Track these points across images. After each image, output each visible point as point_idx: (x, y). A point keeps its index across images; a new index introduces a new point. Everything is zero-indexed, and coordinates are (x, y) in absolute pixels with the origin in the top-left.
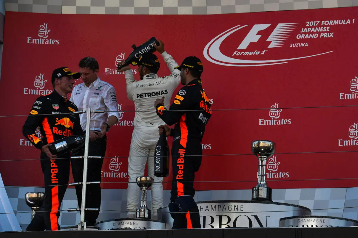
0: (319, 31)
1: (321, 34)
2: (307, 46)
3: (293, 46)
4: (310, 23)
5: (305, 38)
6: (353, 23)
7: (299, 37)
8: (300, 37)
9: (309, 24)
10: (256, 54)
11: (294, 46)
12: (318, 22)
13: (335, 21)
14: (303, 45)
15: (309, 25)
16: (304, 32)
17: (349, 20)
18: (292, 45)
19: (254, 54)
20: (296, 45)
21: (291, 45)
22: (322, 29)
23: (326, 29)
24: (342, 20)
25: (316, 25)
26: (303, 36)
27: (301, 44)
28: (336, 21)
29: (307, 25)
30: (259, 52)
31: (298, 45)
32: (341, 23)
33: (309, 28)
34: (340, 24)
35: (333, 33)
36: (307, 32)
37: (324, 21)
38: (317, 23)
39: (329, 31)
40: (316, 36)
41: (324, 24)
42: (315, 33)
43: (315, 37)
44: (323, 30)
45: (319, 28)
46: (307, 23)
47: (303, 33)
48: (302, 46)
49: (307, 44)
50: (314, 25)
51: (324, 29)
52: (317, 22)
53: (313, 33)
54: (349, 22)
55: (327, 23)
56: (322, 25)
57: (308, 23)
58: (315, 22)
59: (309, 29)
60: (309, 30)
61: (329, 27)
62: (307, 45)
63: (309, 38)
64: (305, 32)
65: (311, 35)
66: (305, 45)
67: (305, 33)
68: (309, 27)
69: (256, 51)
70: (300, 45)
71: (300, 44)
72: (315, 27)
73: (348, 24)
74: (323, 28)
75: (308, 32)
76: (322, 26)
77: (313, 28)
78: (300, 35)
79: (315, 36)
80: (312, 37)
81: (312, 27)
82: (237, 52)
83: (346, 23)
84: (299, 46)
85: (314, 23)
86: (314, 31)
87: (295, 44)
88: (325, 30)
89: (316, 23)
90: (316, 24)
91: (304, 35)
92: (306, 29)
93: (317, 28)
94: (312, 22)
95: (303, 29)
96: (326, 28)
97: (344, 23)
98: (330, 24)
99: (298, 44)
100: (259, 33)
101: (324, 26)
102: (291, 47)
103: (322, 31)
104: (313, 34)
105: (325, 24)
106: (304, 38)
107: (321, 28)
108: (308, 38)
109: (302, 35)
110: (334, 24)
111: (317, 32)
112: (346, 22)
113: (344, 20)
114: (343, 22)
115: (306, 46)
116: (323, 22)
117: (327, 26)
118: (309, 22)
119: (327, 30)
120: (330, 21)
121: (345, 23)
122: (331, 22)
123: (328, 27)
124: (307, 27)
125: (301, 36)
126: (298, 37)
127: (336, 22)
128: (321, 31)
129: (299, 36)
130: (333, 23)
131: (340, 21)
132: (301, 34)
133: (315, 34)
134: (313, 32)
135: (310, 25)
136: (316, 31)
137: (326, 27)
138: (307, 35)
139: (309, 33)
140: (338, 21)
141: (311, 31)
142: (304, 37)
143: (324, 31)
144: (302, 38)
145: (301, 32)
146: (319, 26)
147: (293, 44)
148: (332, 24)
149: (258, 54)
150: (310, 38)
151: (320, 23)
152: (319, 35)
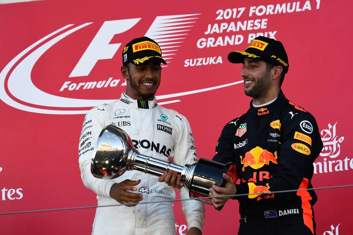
0: (244, 28)
1: (250, 35)
2: (221, 62)
3: (191, 65)
4: (224, 12)
5: (216, 45)
6: (318, 7)
7: (202, 43)
8: (204, 44)
9: (223, 16)
10: (112, 85)
11: (193, 63)
12: (242, 10)
13: (278, 6)
14: (211, 61)
15: (222, 18)
16: (212, 33)
17: (308, 3)
18: (188, 63)
19: (106, 86)
20: (197, 61)
21: (186, 62)
22: (252, 25)
23: (259, 25)
24: (294, 4)
25: (239, 16)
26: (210, 43)
27: (208, 59)
28: (281, 6)
29: (219, 18)
30: (117, 81)
31: (202, 62)
32: (291, 8)
33: (222, 24)
34: (289, 11)
35: (275, 32)
36: (218, 32)
37: (254, 8)
38: (240, 11)
39: (265, 27)
40: (239, 39)
41: (254, 14)
42: (236, 33)
43: (237, 43)
44: (254, 26)
45: (245, 22)
46: (218, 12)
47: (210, 36)
48: (210, 63)
49: (220, 58)
50: (234, 17)
51: (256, 23)
52: (239, 9)
53: (231, 34)
54: (308, 6)
55: (261, 11)
56: (251, 15)
57: (220, 13)
58: (235, 10)
59: (224, 26)
60: (222, 28)
61: (266, 20)
62: (220, 60)
63: (224, 46)
64: (215, 33)
65: (227, 38)
66: (215, 60)
67: (215, 36)
68: (224, 21)
69: (111, 79)
70: (206, 62)
71: (204, 59)
72: (236, 21)
73: (307, 10)
74: (253, 23)
75: (221, 31)
76: (251, 18)
77: (232, 24)
78: (204, 40)
79: (236, 41)
80: (231, 43)
81: (229, 21)
82: (69, 82)
83: (303, 9)
84: (204, 64)
85: (233, 12)
86: (234, 30)
87: (195, 60)
88: (256, 26)
89: (238, 12)
90: (237, 14)
91: (213, 39)
92: (216, 26)
93: (239, 23)
94: (229, 10)
95: (210, 26)
96: (260, 23)
97: (298, 10)
98: (267, 14)
99: (200, 60)
100: (116, 39)
101: (255, 17)
102: (185, 66)
103: (251, 29)
104: (233, 37)
105: (258, 14)
106: (212, 46)
107: (250, 22)
108: (222, 45)
109: (209, 39)
110: (276, 12)
111: (241, 32)
112: (301, 6)
113: (298, 3)
114: (296, 7)
115: (219, 63)
116: (252, 8)
117: (261, 18)
118: (221, 11)
119: (263, 27)
120: (269, 6)
121: (300, 8)
122: (269, 10)
123: (264, 20)
124: (219, 22)
125: (207, 41)
126: (201, 45)
127: (281, 8)
128: (249, 28)
129: (202, 41)
130: (274, 11)
131: (289, 4)
132: (207, 37)
133: (237, 36)
134: (231, 31)
135: (226, 18)
136: (238, 30)
137: (259, 20)
138: (220, 38)
139: (224, 34)
140: (284, 5)
141: (228, 31)
142: (214, 43)
143: (255, 28)
144: (208, 46)
145: (206, 33)
146: (245, 17)
147: (191, 60)
148: (272, 13)
149: (115, 85)
150: (226, 44)
151: (247, 11)
152: (246, 39)
